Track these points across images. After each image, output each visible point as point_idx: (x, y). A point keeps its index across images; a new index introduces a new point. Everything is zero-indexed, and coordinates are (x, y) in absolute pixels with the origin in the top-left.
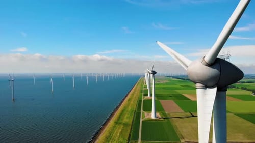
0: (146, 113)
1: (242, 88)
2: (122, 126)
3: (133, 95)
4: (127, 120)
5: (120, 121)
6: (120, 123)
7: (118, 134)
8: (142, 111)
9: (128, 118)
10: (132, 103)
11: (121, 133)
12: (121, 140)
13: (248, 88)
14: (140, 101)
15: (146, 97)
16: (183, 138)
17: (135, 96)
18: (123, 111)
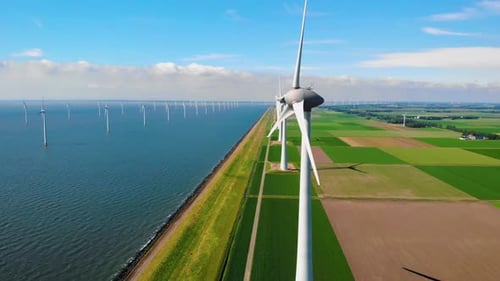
0: (272, 164)
1: (449, 128)
2: (235, 180)
3: (252, 138)
4: (243, 173)
5: (232, 173)
6: (232, 176)
7: (230, 188)
8: (266, 161)
9: (244, 170)
10: (250, 150)
11: (234, 187)
12: (235, 194)
13: (457, 127)
14: (264, 148)
15: (274, 142)
16: (322, 192)
17: (255, 140)
18: (236, 161)
